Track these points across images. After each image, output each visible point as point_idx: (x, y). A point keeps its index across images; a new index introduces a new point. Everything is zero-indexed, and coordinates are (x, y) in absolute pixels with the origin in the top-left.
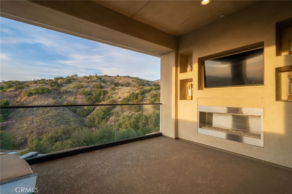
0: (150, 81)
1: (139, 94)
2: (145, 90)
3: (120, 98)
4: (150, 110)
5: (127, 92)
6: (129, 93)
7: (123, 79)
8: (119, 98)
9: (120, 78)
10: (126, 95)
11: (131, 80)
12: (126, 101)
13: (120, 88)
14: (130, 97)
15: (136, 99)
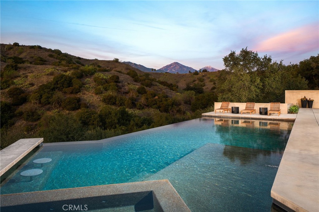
0: (83, 59)
1: (74, 78)
2: (83, 71)
3: (32, 85)
4: (99, 106)
5: (48, 75)
6: (53, 77)
7: (28, 51)
8: (30, 84)
9: (22, 49)
10: (45, 80)
11: (47, 53)
12: (49, 90)
13: (29, 67)
14: (57, 82)
15: (69, 87)
